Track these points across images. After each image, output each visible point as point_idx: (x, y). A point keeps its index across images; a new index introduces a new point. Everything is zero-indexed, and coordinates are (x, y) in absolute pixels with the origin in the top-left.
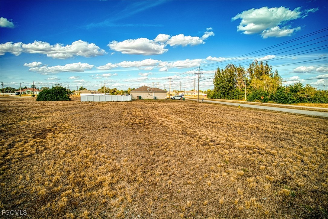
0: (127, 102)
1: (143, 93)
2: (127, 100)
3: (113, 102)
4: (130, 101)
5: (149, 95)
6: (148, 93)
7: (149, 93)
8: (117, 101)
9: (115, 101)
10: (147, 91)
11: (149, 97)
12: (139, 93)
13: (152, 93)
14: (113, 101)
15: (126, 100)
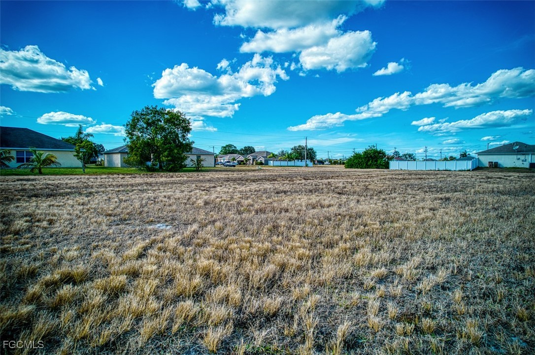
0: (463, 171)
1: (503, 157)
2: (463, 169)
3: (438, 172)
4: (469, 170)
5: (519, 159)
6: (515, 157)
7: (519, 157)
8: (445, 171)
9: (441, 169)
10: (514, 151)
11: (519, 164)
12: (495, 157)
13: (527, 156)
14: (438, 170)
15: (460, 169)
